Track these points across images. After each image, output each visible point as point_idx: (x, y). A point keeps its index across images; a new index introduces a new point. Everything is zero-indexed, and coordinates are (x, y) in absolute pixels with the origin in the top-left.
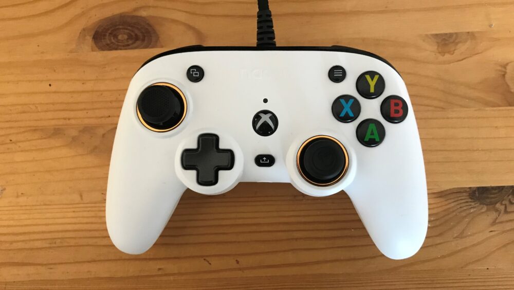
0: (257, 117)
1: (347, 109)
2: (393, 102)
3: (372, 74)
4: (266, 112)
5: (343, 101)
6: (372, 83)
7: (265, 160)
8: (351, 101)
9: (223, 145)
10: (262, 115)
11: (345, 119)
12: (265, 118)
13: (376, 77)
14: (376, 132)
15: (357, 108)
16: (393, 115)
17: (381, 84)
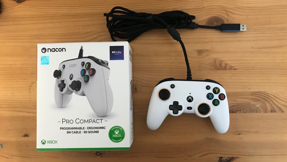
0: (188, 98)
1: (210, 97)
2: (222, 95)
3: (217, 88)
4: (190, 96)
5: (209, 95)
6: (217, 91)
7: (189, 108)
8: (212, 95)
9: (179, 104)
10: (189, 97)
11: (210, 99)
12: (190, 98)
13: (218, 89)
14: (217, 103)
15: (213, 96)
16: (222, 98)
17: (219, 91)
